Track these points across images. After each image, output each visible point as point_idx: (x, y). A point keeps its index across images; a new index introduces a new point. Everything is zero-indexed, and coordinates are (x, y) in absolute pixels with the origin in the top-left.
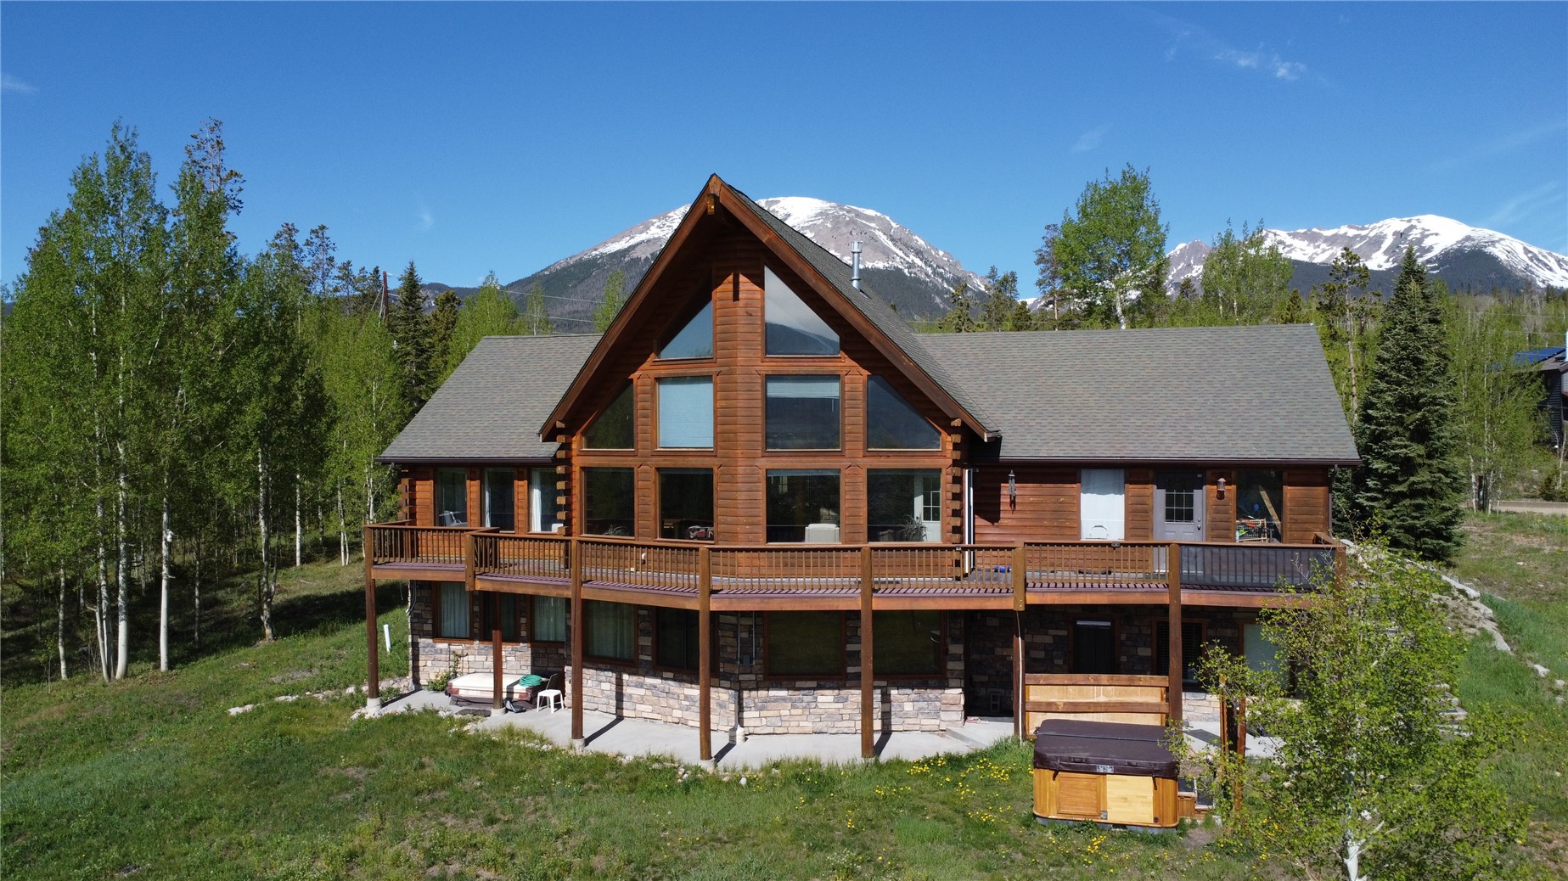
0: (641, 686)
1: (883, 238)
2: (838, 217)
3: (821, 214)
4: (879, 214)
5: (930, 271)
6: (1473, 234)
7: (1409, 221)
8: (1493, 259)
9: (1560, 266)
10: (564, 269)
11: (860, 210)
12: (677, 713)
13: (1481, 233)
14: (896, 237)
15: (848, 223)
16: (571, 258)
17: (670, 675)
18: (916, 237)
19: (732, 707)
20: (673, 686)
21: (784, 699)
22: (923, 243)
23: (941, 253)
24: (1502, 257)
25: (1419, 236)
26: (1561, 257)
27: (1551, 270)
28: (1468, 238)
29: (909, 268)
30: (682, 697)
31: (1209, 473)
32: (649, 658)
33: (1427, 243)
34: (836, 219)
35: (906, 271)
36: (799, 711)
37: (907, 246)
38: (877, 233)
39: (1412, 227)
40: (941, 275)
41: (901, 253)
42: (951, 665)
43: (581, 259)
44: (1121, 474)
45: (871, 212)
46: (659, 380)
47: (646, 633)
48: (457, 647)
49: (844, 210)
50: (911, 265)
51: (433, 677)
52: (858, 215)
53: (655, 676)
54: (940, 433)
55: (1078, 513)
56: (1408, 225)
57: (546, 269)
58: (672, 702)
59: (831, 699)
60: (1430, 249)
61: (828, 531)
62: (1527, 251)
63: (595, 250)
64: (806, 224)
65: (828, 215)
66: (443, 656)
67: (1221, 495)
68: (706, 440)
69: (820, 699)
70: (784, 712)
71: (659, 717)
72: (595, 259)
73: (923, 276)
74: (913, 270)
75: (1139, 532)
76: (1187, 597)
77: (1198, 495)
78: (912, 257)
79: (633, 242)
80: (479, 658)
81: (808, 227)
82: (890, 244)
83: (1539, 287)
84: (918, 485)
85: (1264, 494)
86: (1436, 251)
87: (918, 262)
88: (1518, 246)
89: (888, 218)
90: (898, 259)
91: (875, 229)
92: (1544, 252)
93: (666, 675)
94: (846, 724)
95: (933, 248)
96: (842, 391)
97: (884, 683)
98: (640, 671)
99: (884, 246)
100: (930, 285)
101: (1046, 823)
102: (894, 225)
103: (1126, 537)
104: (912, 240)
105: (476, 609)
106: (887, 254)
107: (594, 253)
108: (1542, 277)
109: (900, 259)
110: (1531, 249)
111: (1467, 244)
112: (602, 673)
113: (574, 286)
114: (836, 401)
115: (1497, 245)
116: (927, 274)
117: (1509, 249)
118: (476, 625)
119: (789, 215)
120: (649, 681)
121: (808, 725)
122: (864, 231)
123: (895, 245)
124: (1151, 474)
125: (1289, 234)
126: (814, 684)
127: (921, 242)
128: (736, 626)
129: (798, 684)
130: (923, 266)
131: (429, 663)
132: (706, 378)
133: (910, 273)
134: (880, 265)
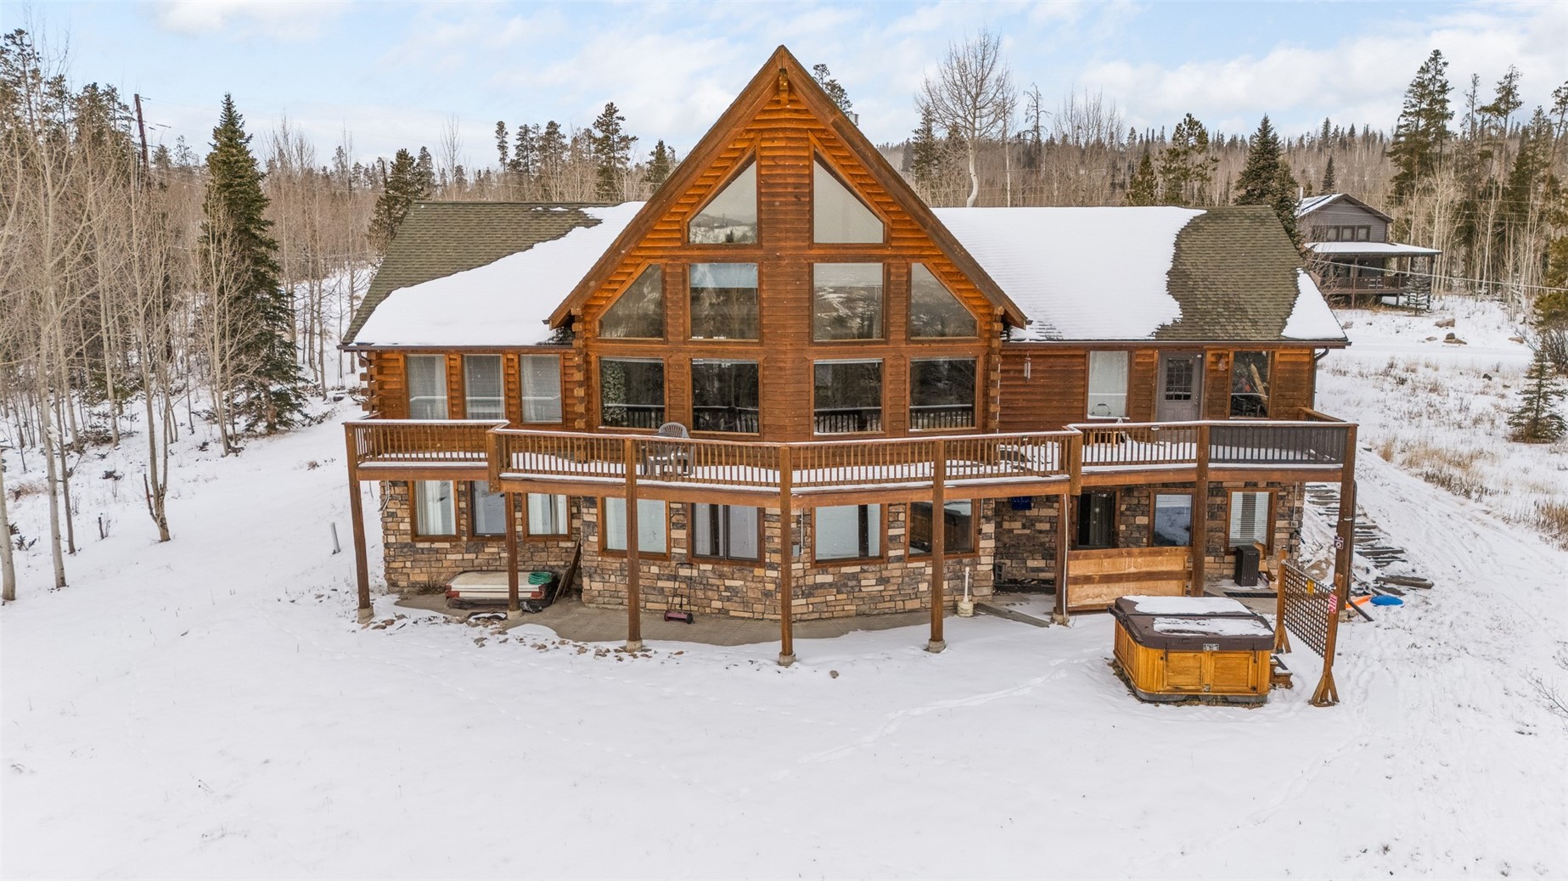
0: (674, 578)
17: (710, 567)
30: (722, 588)
31: (1209, 354)
32: (684, 551)
36: (844, 596)
42: (983, 544)
44: (1126, 355)
47: (678, 526)
48: (444, 547)
51: (413, 579)
53: (691, 568)
54: (977, 322)
55: (1085, 393)
58: (710, 593)
59: (873, 582)
66: (425, 556)
69: (864, 583)
70: (829, 598)
75: (1142, 410)
76: (1214, 475)
77: (1196, 374)
80: (467, 556)
85: (1255, 373)
93: (702, 568)
97: (922, 564)
98: (673, 563)
105: (463, 505)
118: (463, 521)
120: (683, 573)
124: (1156, 355)
129: (843, 570)
131: (408, 564)
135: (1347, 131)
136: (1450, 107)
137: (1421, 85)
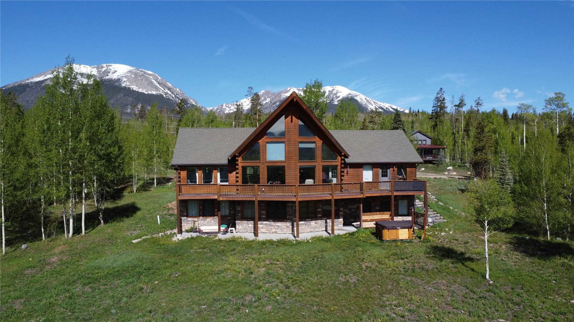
0: (262, 224)
1: (155, 82)
2: (137, 73)
3: (129, 72)
4: (153, 73)
5: (174, 96)
6: (351, 93)
7: (333, 87)
8: (357, 101)
9: (375, 104)
10: (12, 88)
11: (146, 71)
12: (274, 230)
13: (354, 93)
14: (160, 82)
15: (141, 76)
16: (16, 83)
17: (272, 220)
18: (168, 83)
19: (291, 227)
20: (272, 223)
21: (303, 224)
22: (171, 85)
23: (178, 89)
24: (359, 100)
25: (336, 92)
26: (375, 101)
27: (372, 105)
28: (350, 94)
29: (165, 94)
30: (275, 226)
31: (391, 165)
32: (265, 216)
33: (338, 95)
34: (136, 74)
35: (164, 95)
36: (307, 227)
37: (165, 86)
38: (153, 80)
39: (334, 89)
40: (178, 98)
41: (162, 89)
42: (341, 213)
43: (21, 83)
44: (371, 166)
45: (150, 72)
46: (267, 143)
47: (263, 210)
48: (196, 219)
49: (139, 71)
50: (166, 94)
51: (187, 228)
52: (145, 73)
53: (267, 221)
54: (338, 156)
55: (362, 176)
56: (333, 88)
57: (4, 87)
58: (272, 227)
59: (314, 223)
60: (339, 97)
61: (311, 181)
62: (366, 99)
63: (28, 80)
64: (124, 75)
65: (132, 72)
66: (190, 222)
67: (394, 170)
68: (283, 159)
69: (312, 223)
70: (303, 227)
71: (268, 232)
72: (28, 84)
73: (171, 98)
74: (167, 95)
75: (376, 180)
76: (396, 194)
77: (388, 170)
78: (167, 90)
79: (46, 78)
80: (202, 222)
81: (124, 76)
82: (158, 85)
83: (369, 110)
84: (330, 169)
85: (402, 170)
86: (341, 98)
87: (169, 92)
88: (363, 97)
89: (157, 75)
90: (161, 91)
91: (152, 79)
92: (371, 99)
93: (270, 220)
94: (318, 229)
95: (175, 87)
96: (316, 146)
97: (326, 218)
98: (262, 220)
99: (156, 86)
100: (174, 101)
101: (386, 241)
102: (159, 78)
103: (373, 180)
104: (167, 84)
105: (201, 208)
106: (157, 89)
107: (27, 81)
108: (370, 107)
109: (162, 91)
110: (367, 98)
111: (349, 96)
112: (249, 222)
113: (18, 95)
114: (314, 148)
115: (358, 96)
116: (172, 97)
117: (361, 98)
118: (201, 212)
119: (116, 71)
120: (265, 222)
121: (309, 230)
122: (147, 79)
123: (160, 85)
124: (379, 166)
125: (297, 90)
126: (310, 220)
127: (170, 85)
128: (292, 206)
129: (307, 220)
130: (171, 94)
131: (185, 224)
132: (283, 142)
133: (166, 96)
134: (154, 93)
135: (417, 111)
136: (446, 105)
137: (437, 98)
